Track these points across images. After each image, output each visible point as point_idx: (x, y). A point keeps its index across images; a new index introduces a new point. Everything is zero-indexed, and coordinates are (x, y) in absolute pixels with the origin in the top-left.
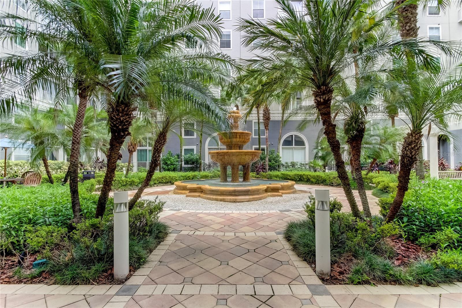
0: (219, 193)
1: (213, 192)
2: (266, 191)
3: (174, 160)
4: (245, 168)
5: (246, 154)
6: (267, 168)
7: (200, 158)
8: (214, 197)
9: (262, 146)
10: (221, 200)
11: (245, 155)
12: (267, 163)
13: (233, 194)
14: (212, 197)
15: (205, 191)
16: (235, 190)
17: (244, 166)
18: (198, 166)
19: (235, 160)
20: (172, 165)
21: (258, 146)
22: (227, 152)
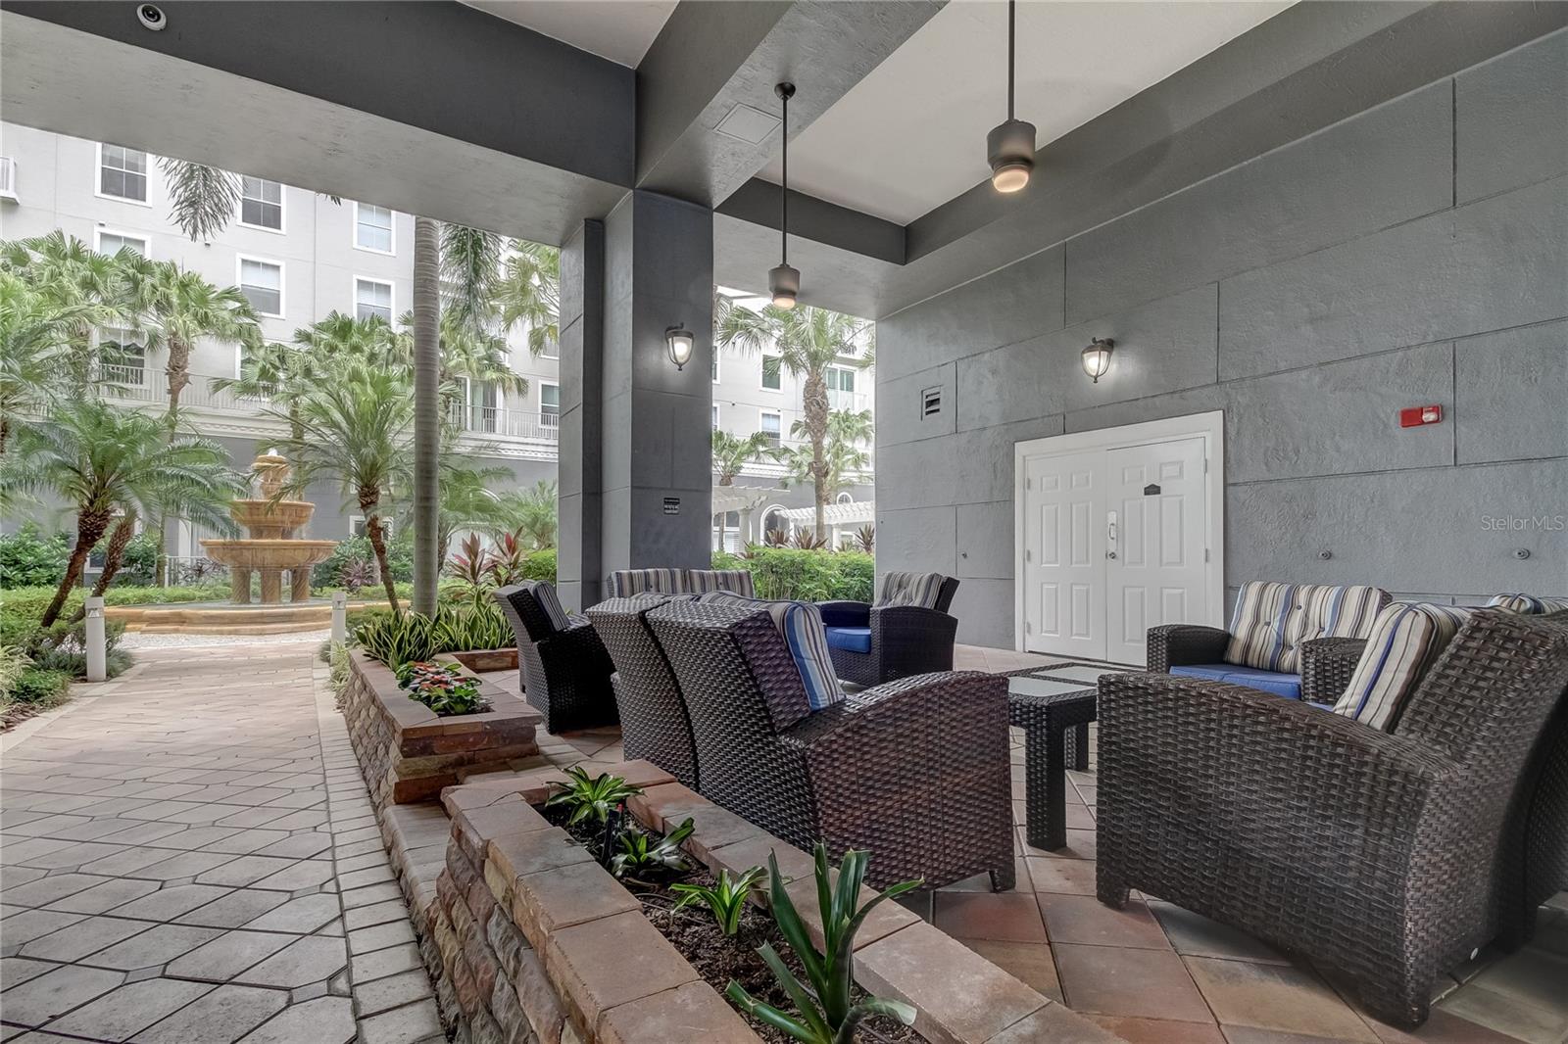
0: (227, 621)
3: (49, 551)
4: (298, 575)
5: (297, 546)
8: (215, 628)
10: (230, 633)
13: (259, 620)
14: (209, 628)
15: (189, 618)
17: (294, 572)
18: (153, 570)
19: (269, 557)
20: (40, 566)
22: (251, 544)
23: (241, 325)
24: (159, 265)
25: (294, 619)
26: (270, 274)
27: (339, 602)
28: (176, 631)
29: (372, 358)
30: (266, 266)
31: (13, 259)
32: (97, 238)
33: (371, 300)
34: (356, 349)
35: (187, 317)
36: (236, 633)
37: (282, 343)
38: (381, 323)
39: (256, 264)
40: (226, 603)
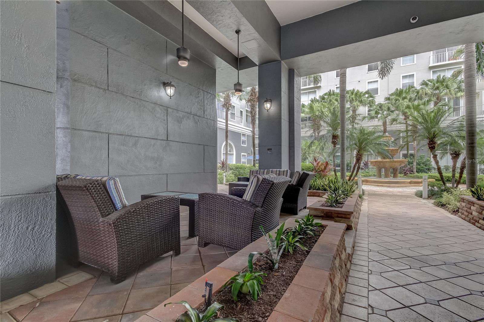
0: (379, 182)
1: (375, 182)
2: (410, 183)
4: (395, 171)
6: (415, 170)
7: (350, 163)
9: (410, 152)
11: (395, 162)
12: (415, 167)
14: (375, 184)
15: (369, 181)
16: (389, 181)
17: (394, 169)
21: (406, 152)
23: (370, 100)
24: (350, 91)
25: (398, 183)
26: (376, 84)
27: (425, 179)
28: (366, 184)
29: (410, 100)
30: (374, 82)
31: (322, 99)
32: (335, 88)
33: (407, 81)
34: (404, 98)
35: (357, 102)
36: (382, 186)
37: (381, 102)
38: (412, 87)
39: (371, 82)
40: (375, 177)
